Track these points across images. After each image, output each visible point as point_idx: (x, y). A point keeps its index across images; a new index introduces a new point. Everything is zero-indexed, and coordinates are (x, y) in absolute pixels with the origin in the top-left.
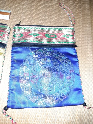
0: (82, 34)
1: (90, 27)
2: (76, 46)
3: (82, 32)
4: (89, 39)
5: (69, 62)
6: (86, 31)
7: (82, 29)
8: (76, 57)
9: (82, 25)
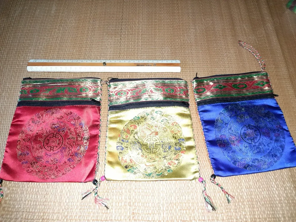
0: (278, 79)
1: (286, 68)
2: (276, 95)
3: (277, 75)
4: (288, 84)
5: (272, 116)
6: (282, 74)
7: (276, 71)
8: (278, 109)
9: (274, 67)
